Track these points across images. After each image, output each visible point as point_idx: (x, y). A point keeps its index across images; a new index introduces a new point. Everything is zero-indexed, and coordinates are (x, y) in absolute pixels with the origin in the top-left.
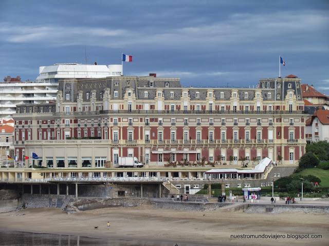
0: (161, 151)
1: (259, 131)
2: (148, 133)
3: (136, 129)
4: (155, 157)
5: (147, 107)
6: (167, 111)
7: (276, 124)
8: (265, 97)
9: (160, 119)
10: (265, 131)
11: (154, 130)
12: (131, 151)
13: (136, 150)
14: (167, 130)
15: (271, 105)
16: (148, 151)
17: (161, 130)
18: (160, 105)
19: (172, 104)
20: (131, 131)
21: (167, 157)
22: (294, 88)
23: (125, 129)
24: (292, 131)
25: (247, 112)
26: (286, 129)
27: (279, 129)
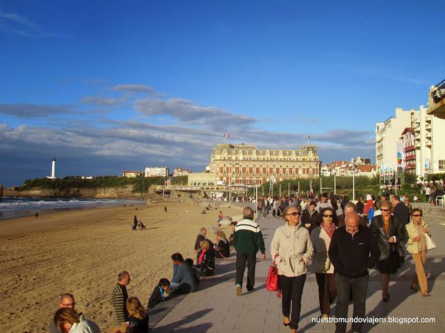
0: (240, 178)
1: (294, 170)
2: (234, 170)
3: (228, 168)
4: (237, 181)
5: (234, 158)
6: (244, 160)
7: (303, 167)
8: (297, 154)
9: (241, 164)
10: (297, 170)
11: (237, 169)
12: (225, 178)
13: (227, 178)
14: (244, 169)
15: (300, 158)
16: (234, 179)
17: (241, 169)
18: (241, 157)
19: (247, 157)
20: (225, 169)
21: (244, 182)
22: (313, 150)
23: (222, 168)
24: (311, 170)
25: (287, 161)
26: (308, 169)
27: (304, 169)
